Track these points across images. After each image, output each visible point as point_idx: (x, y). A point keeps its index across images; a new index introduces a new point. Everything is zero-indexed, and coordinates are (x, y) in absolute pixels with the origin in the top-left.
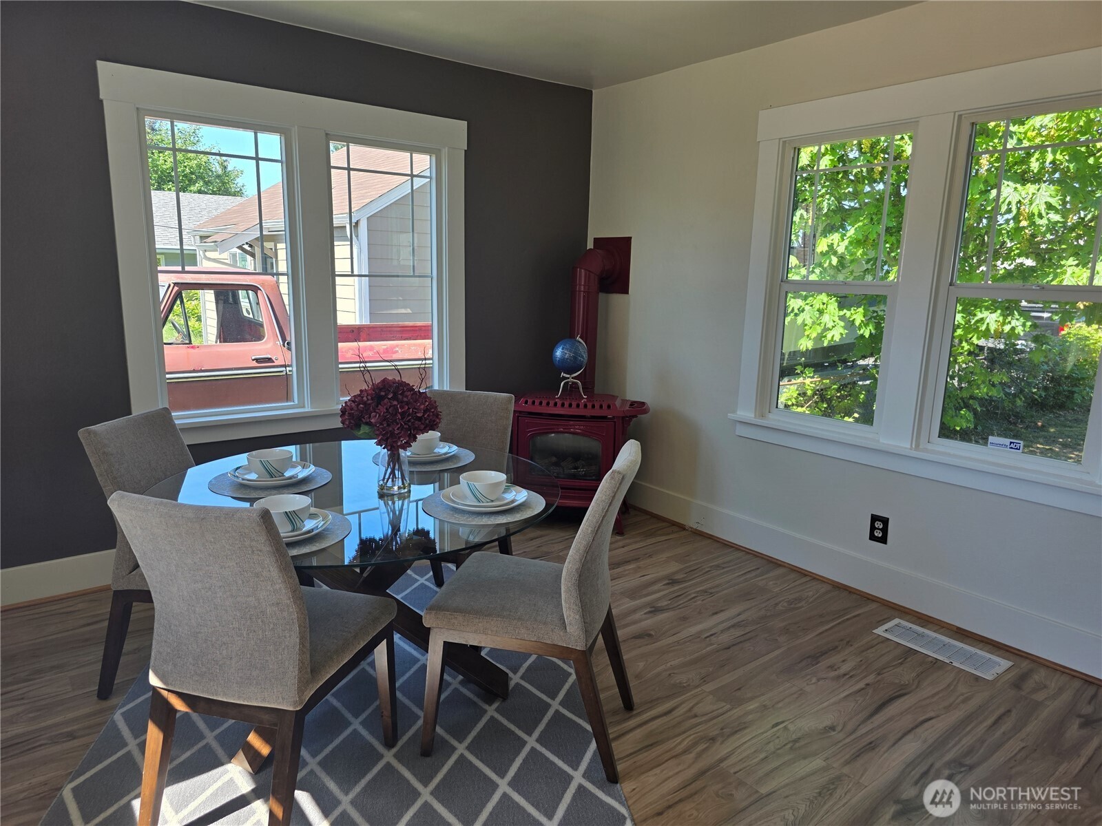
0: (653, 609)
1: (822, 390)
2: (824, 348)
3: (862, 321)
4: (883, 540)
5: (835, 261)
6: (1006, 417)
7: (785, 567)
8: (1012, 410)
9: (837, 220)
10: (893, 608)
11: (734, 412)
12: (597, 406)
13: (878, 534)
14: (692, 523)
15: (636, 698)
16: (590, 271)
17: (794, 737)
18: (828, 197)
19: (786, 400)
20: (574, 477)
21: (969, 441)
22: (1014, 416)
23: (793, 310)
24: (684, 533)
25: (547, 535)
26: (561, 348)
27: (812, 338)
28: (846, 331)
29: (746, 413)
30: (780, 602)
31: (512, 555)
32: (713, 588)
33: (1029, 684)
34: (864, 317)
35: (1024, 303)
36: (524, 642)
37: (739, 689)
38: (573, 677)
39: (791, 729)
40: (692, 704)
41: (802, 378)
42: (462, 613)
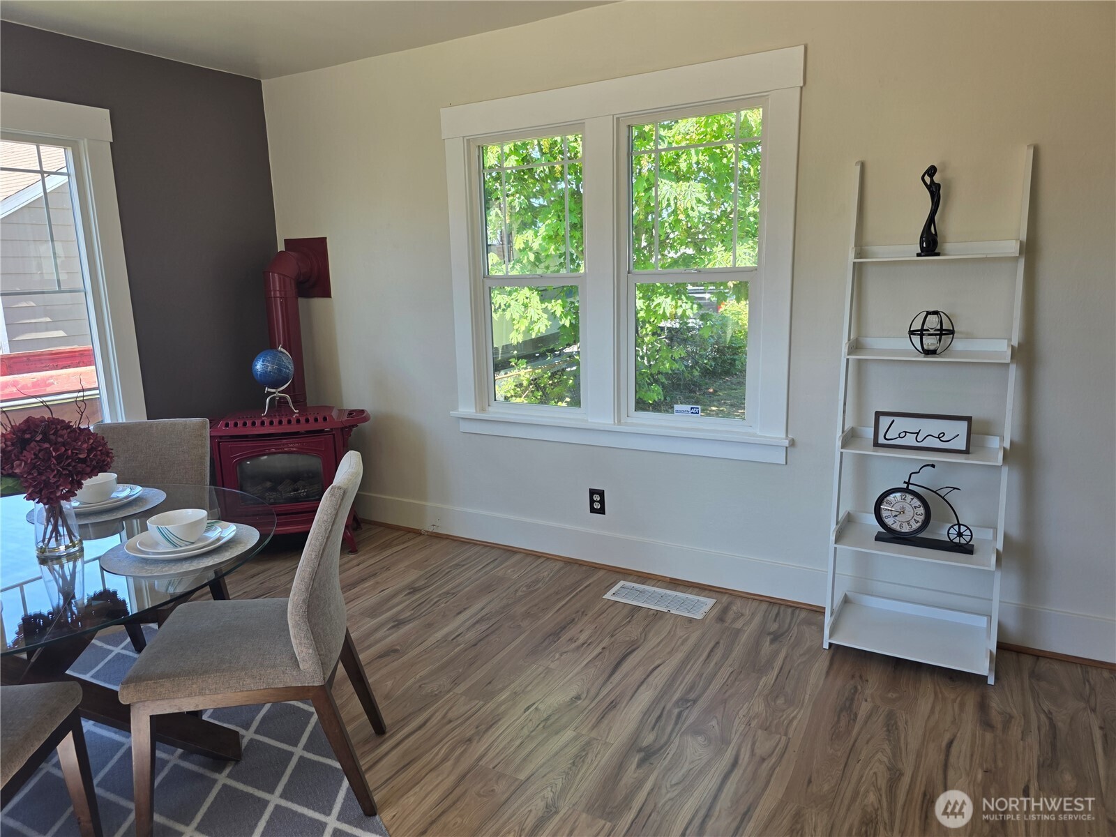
0: (396, 623)
1: (536, 379)
2: (532, 340)
3: (562, 312)
4: (602, 511)
5: (532, 257)
6: (687, 387)
7: (520, 552)
8: (692, 380)
9: (529, 217)
10: (618, 572)
11: (456, 408)
12: (311, 420)
13: (597, 506)
14: (427, 527)
15: (387, 720)
16: (283, 275)
17: (545, 715)
18: (518, 196)
19: (505, 392)
20: (296, 500)
21: (660, 411)
22: (693, 385)
23: (500, 307)
24: (421, 538)
25: (269, 569)
26: (261, 360)
27: (521, 331)
28: (550, 323)
29: (467, 408)
30: (520, 588)
31: (229, 599)
32: (455, 587)
33: (730, 615)
34: (563, 308)
35: (690, 287)
36: (251, 692)
37: (490, 683)
38: (315, 717)
39: (542, 709)
40: (445, 711)
41: (517, 370)
42: (169, 678)
